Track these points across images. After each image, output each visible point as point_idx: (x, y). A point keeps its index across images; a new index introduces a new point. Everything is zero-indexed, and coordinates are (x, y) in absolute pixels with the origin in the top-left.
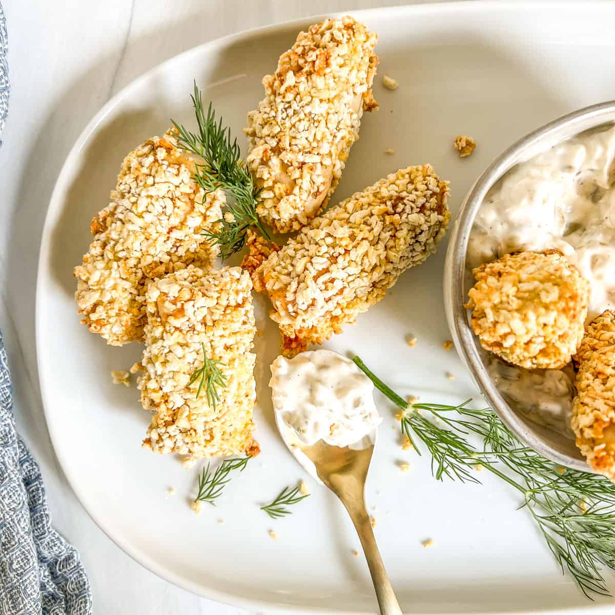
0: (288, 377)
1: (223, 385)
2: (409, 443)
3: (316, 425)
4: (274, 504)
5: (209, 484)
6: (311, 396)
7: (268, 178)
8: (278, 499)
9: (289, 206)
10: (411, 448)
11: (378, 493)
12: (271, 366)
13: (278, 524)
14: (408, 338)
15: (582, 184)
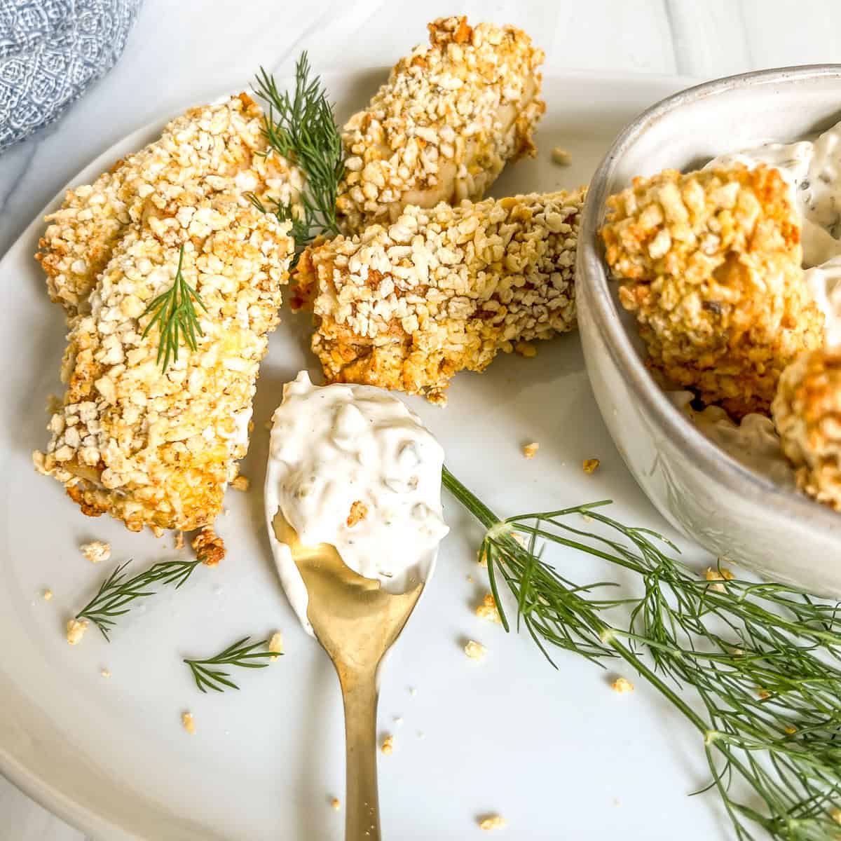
0: (305, 397)
1: (193, 347)
2: (489, 603)
3: (327, 488)
4: (215, 661)
5: (114, 590)
6: (333, 428)
7: (361, 141)
8: (224, 654)
9: (378, 172)
10: (493, 614)
11: (411, 690)
12: (285, 385)
13: (207, 704)
14: (524, 447)
15: (813, 209)
